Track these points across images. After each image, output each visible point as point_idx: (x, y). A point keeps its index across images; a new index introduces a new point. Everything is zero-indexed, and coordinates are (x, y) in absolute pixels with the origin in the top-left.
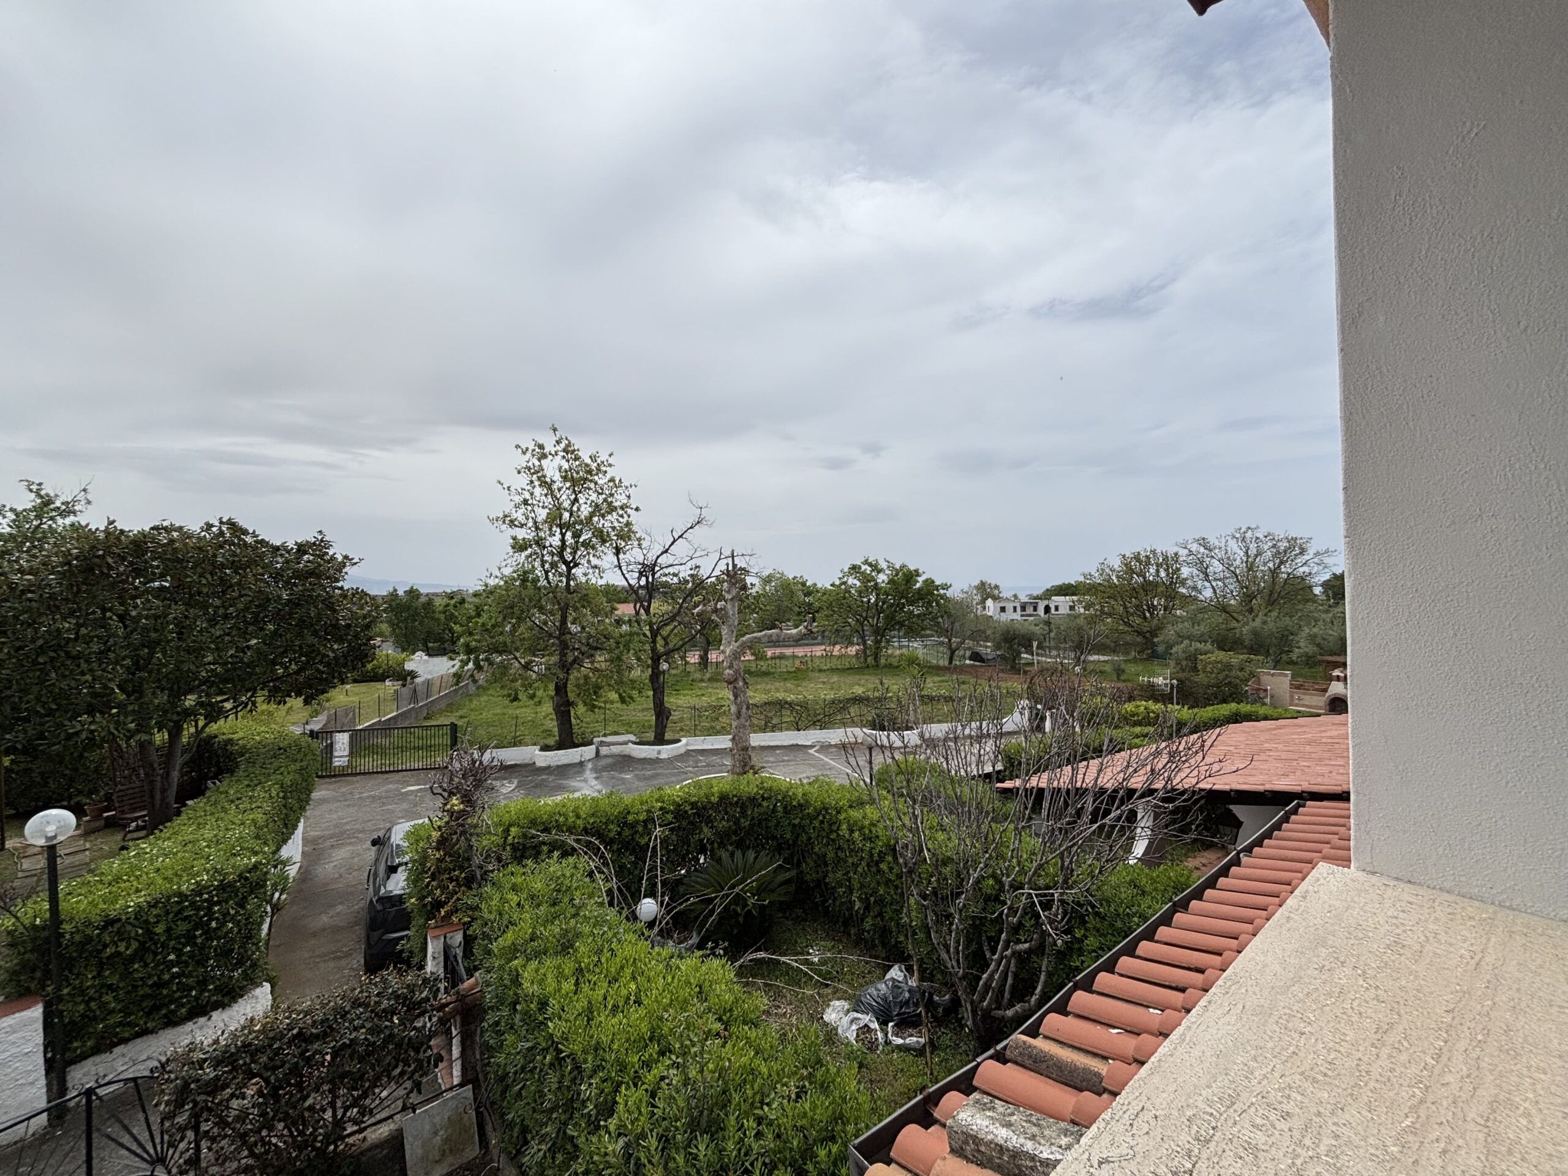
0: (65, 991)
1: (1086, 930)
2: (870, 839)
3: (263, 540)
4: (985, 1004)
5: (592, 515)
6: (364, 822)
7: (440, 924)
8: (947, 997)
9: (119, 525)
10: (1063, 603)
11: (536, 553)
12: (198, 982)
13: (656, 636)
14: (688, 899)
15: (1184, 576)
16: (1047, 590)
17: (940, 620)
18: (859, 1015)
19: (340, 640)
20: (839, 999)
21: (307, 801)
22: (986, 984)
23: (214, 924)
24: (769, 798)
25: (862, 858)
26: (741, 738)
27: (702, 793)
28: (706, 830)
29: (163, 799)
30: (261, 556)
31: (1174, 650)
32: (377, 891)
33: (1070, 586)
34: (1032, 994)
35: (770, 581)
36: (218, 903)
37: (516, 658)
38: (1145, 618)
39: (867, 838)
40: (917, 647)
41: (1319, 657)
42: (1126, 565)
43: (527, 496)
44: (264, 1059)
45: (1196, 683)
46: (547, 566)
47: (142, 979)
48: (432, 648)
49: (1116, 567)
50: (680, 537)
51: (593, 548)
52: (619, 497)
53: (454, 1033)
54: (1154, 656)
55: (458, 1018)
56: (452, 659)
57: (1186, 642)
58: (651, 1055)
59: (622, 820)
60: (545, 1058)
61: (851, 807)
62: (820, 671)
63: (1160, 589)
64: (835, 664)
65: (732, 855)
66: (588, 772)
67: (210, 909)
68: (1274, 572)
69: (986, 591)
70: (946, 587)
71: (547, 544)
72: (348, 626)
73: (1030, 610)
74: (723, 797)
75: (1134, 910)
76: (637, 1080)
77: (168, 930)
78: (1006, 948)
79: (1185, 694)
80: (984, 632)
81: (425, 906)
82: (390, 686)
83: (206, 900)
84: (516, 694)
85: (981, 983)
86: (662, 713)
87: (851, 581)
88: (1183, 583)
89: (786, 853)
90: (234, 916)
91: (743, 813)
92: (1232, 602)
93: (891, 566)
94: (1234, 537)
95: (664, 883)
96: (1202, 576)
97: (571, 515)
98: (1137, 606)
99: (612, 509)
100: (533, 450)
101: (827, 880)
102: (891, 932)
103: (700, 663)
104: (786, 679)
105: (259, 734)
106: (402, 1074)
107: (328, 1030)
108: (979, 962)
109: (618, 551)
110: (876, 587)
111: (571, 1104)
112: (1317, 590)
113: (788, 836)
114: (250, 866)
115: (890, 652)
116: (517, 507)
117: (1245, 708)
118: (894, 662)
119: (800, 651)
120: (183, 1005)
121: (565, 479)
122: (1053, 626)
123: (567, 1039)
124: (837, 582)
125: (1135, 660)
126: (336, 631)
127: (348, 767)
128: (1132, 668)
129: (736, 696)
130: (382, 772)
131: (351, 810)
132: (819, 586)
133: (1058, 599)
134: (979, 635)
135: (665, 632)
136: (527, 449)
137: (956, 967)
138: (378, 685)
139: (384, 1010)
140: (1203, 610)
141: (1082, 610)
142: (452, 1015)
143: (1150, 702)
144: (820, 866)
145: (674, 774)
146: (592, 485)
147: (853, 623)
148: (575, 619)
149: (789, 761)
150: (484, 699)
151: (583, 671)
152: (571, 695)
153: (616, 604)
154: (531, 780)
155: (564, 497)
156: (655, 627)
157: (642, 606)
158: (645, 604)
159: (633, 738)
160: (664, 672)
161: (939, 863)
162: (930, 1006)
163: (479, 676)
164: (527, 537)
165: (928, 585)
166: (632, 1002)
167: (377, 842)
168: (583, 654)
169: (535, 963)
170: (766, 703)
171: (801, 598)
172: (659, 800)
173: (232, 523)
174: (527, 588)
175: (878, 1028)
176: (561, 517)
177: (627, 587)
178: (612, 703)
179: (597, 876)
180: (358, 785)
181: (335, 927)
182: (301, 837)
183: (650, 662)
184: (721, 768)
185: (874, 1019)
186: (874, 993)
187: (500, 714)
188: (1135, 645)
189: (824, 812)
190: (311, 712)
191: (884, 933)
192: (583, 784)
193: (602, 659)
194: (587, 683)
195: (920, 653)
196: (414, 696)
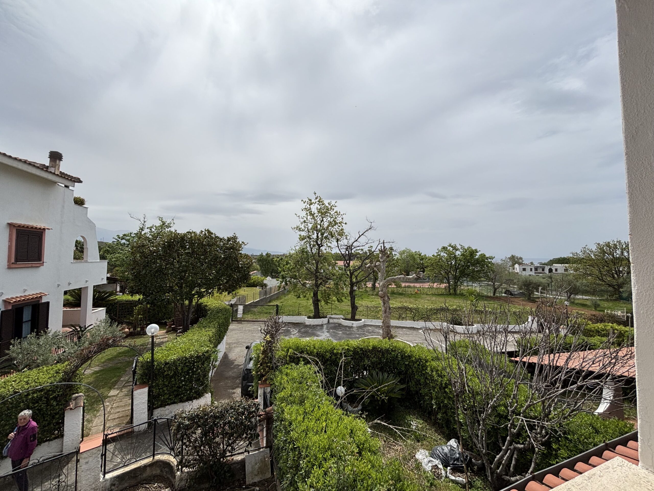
0: (154, 384)
1: (559, 445)
2: (441, 376)
4: (498, 471)
5: (328, 226)
6: (246, 339)
7: (263, 383)
8: (480, 462)
9: (178, 232)
10: (560, 267)
11: (307, 241)
12: (190, 389)
13: (352, 275)
14: (353, 390)
16: (551, 260)
17: (489, 274)
18: (433, 459)
19: (239, 272)
20: (424, 449)
21: (227, 329)
22: (498, 460)
23: (195, 369)
24: (395, 351)
25: (437, 385)
26: (386, 322)
27: (365, 345)
28: (366, 361)
29: (187, 323)
30: (216, 242)
32: (245, 366)
33: (564, 259)
35: (404, 253)
36: (196, 362)
37: (299, 281)
38: (614, 277)
39: (439, 376)
40: (476, 287)
42: (600, 249)
43: (305, 219)
44: (202, 421)
46: (312, 246)
47: (174, 384)
48: (274, 275)
49: (594, 250)
50: (362, 234)
51: (328, 239)
52: (339, 219)
53: (264, 426)
54: (620, 298)
55: (265, 421)
56: (277, 280)
58: (327, 456)
59: (331, 351)
60: (289, 446)
61: (432, 360)
62: (427, 294)
64: (434, 291)
65: (377, 374)
66: (325, 329)
67: (194, 364)
69: (515, 260)
70: (492, 258)
71: (312, 238)
72: (242, 267)
73: (540, 270)
74: (374, 348)
76: (320, 466)
77: (182, 369)
78: (510, 444)
80: (513, 280)
81: (258, 375)
82: (258, 289)
83: (193, 361)
84: (299, 295)
85: (496, 459)
86: (354, 307)
87: (442, 254)
89: (402, 376)
90: (200, 367)
91: (383, 355)
93: (462, 247)
95: (344, 381)
97: (321, 226)
98: (608, 271)
99: (336, 223)
100: (308, 202)
101: (421, 392)
102: (451, 422)
103: (372, 287)
104: (410, 297)
105: (214, 304)
106: (246, 437)
107: (222, 416)
109: (338, 240)
110: (455, 257)
111: (297, 467)
113: (403, 369)
114: (206, 351)
115: (462, 288)
116: (302, 223)
118: (464, 292)
119: (418, 285)
120: (185, 396)
121: (319, 212)
122: (553, 279)
123: (297, 440)
124: (436, 255)
125: (607, 300)
126: (238, 269)
127: (242, 318)
128: (606, 304)
129: (384, 303)
130: (253, 321)
131: (242, 334)
132: (427, 256)
133: (557, 265)
134: (510, 281)
135: (356, 273)
136: (305, 201)
137: (482, 448)
138: (255, 288)
139: (240, 412)
141: (571, 272)
142: (263, 419)
144: (418, 385)
145: (358, 334)
146: (329, 214)
147: (443, 274)
148: (321, 267)
149: (409, 334)
150: (290, 296)
151: (324, 288)
152: (319, 298)
153: (337, 262)
154: (303, 330)
155: (318, 219)
156: (352, 271)
157: (347, 263)
158: (348, 262)
159: (343, 317)
160: (355, 290)
161: (474, 394)
162: (470, 464)
163: (286, 287)
164: (305, 235)
165: (482, 257)
166: (324, 431)
167: (248, 348)
168: (324, 281)
169: (290, 406)
170: (399, 308)
171: (419, 261)
172: (348, 345)
173: (209, 231)
174: (304, 255)
175: (442, 468)
176: (317, 227)
177: (341, 255)
178: (334, 301)
179: (318, 374)
180: (245, 325)
181: (234, 377)
182: (225, 342)
183: (350, 286)
184: (378, 334)
185: (440, 463)
186: (441, 450)
187: (294, 302)
188: (607, 292)
189: (419, 361)
190: (231, 297)
191: (448, 422)
192: (322, 334)
193: (331, 284)
194: (325, 293)
195: (478, 289)
196: (266, 293)
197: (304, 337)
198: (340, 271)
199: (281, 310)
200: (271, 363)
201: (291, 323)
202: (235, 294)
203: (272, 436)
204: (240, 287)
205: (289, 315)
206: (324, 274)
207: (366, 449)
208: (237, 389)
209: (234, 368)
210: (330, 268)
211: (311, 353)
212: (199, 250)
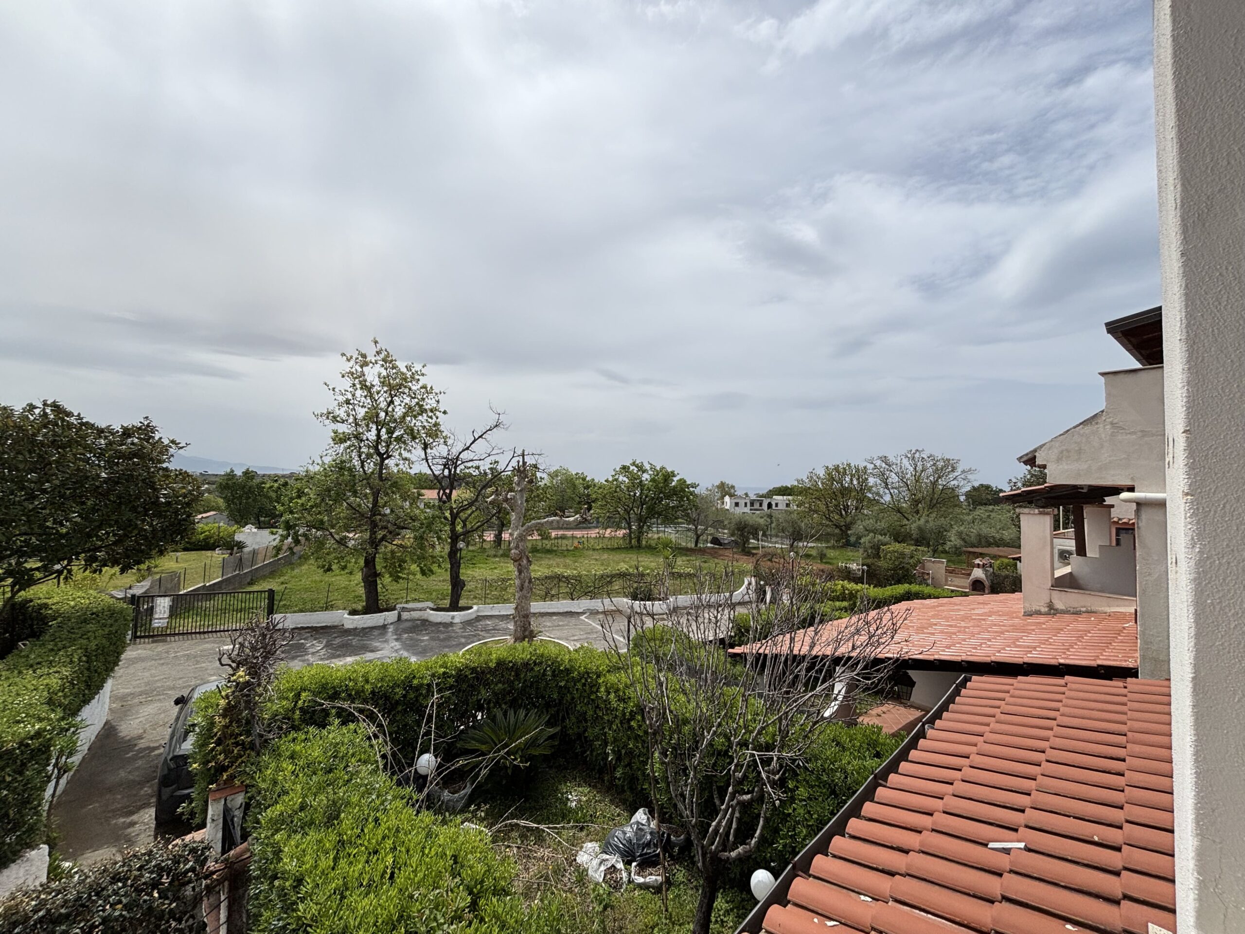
1: (798, 781)
2: (624, 700)
3: (87, 423)
4: (713, 847)
5: (405, 415)
6: (175, 679)
7: (222, 786)
8: (682, 837)
10: (781, 501)
11: (353, 445)
13: (456, 518)
15: (870, 484)
16: (770, 491)
17: (689, 511)
18: (608, 857)
19: (159, 515)
20: (591, 841)
21: (116, 662)
22: (713, 830)
24: (541, 663)
25: (616, 717)
26: (523, 607)
27: (482, 659)
28: (483, 692)
30: (84, 437)
31: (862, 541)
32: (172, 748)
33: (786, 488)
34: (752, 836)
35: (557, 476)
37: (331, 534)
38: (841, 515)
39: (621, 700)
40: (670, 533)
41: (964, 549)
42: (829, 474)
43: (350, 396)
45: (879, 566)
46: (363, 456)
48: (264, 522)
49: (821, 475)
50: (481, 437)
51: (404, 443)
52: (429, 401)
53: (222, 898)
54: (848, 544)
55: (226, 883)
56: (272, 533)
57: (872, 534)
59: (407, 684)
61: (609, 671)
62: (594, 550)
63: (853, 494)
64: (606, 543)
65: (505, 714)
66: (390, 634)
68: (934, 484)
69: (725, 490)
70: (694, 486)
71: (365, 438)
72: (168, 504)
73: (757, 506)
74: (500, 663)
75: (837, 765)
78: (732, 798)
79: (872, 576)
80: (722, 522)
81: (208, 770)
82: (218, 555)
84: (330, 565)
85: (711, 829)
86: (457, 584)
87: (621, 478)
88: (870, 489)
89: (553, 711)
90: (10, 782)
91: (517, 674)
92: (904, 505)
93: (653, 468)
94: (907, 456)
95: (436, 742)
96: (883, 485)
97: (387, 414)
98: (836, 506)
99: (423, 411)
100: (357, 358)
101: (586, 734)
102: (638, 780)
103: (494, 541)
104: (565, 556)
105: (74, 599)
107: (79, 910)
108: (709, 810)
109: (426, 447)
110: (641, 483)
112: (962, 498)
113: (555, 696)
114: (32, 733)
115: (650, 535)
116: (340, 405)
117: (915, 588)
118: (653, 543)
119: (578, 533)
121: (383, 384)
122: (774, 519)
124: (611, 479)
125: (833, 547)
126: (156, 508)
127: (167, 628)
128: (831, 553)
129: (520, 572)
130: (200, 633)
131: (166, 668)
132: (596, 481)
133: (778, 498)
134: (718, 524)
135: (463, 515)
136: (351, 357)
137: (690, 815)
138: (209, 553)
139: (144, 884)
140: (882, 511)
141: (795, 507)
142: (220, 882)
143: (846, 582)
144: (581, 722)
145: (464, 637)
146: (407, 391)
147: (622, 512)
148: (386, 503)
149: (563, 626)
150: (305, 567)
151: (390, 547)
152: (378, 567)
153: (423, 491)
154: (338, 640)
155: (382, 399)
156: (455, 511)
157: (444, 493)
158: (448, 491)
159: (431, 605)
160: (461, 549)
161: (679, 722)
162: (667, 846)
163: (297, 549)
164: (347, 431)
165: (681, 484)
166: (388, 876)
167: (181, 701)
168: (391, 533)
169: (299, 836)
170: (546, 577)
171: (582, 490)
172: (443, 666)
173: (58, 407)
174: (343, 475)
175: (623, 868)
176: (377, 415)
177: (432, 478)
178: (414, 575)
179: (374, 742)
180: (174, 645)
181: (134, 781)
182: (108, 695)
183: (449, 540)
184: (505, 631)
185: (620, 860)
186: (621, 836)
187: (315, 581)
188: (833, 535)
189: (586, 676)
190: (134, 578)
191: (632, 780)
192: (386, 645)
193: (408, 537)
194: (393, 557)
195: (673, 537)
196: (240, 563)
197: (339, 656)
198: (428, 510)
199: (281, 600)
200: (248, 733)
201: (308, 628)
202: (149, 569)
203: (244, 916)
204: (161, 553)
205: (301, 611)
206: (391, 518)
207: (487, 890)
208: (142, 812)
209: (134, 759)
210: (407, 504)
211: (357, 693)
212: (20, 457)
